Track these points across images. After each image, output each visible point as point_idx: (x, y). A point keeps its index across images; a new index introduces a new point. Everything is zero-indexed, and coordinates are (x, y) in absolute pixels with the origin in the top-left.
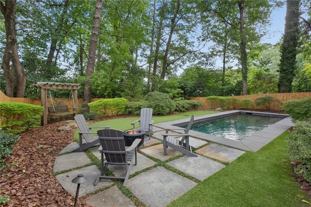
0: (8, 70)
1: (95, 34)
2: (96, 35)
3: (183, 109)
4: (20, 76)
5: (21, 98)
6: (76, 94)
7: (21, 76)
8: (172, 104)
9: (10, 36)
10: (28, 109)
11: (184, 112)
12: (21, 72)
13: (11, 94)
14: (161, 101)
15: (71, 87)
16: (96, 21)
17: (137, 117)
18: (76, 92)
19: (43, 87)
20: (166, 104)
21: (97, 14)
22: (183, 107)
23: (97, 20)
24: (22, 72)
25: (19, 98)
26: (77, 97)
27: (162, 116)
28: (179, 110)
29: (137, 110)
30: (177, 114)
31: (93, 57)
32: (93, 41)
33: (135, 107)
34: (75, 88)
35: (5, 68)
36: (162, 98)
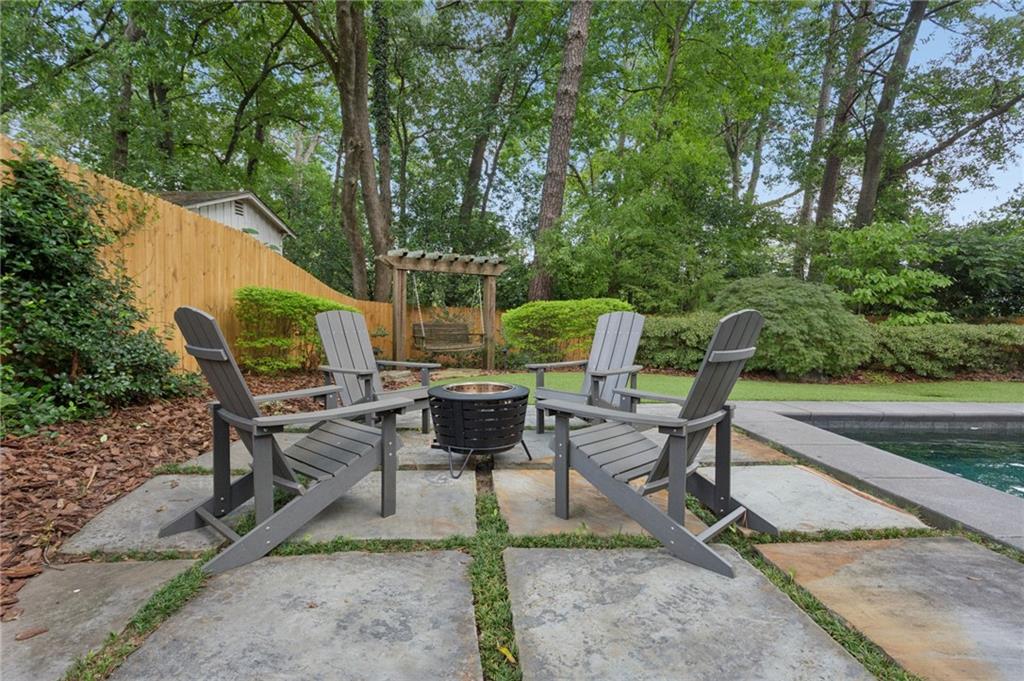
0: (353, 229)
1: (566, 92)
2: (571, 97)
3: (928, 365)
4: (380, 244)
5: (382, 304)
6: (491, 289)
7: (382, 245)
8: (847, 334)
9: (351, 139)
10: (301, 307)
11: (931, 377)
12: (382, 236)
13: (362, 293)
14: (780, 312)
15: (476, 268)
16: (571, 49)
17: (667, 374)
18: (492, 283)
19: (395, 264)
20: (805, 328)
21: (575, 21)
22: (930, 355)
23: (576, 43)
24: (385, 235)
25: (377, 303)
26: (494, 299)
27: (780, 381)
28: (901, 369)
29: (669, 347)
30: (879, 384)
31: (556, 174)
32: (560, 117)
33: (657, 333)
34: (488, 271)
35: (345, 224)
36: (788, 302)
